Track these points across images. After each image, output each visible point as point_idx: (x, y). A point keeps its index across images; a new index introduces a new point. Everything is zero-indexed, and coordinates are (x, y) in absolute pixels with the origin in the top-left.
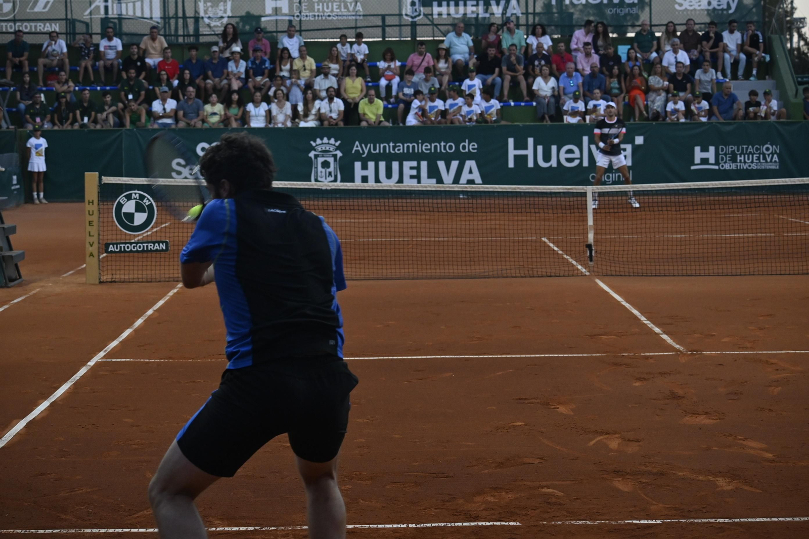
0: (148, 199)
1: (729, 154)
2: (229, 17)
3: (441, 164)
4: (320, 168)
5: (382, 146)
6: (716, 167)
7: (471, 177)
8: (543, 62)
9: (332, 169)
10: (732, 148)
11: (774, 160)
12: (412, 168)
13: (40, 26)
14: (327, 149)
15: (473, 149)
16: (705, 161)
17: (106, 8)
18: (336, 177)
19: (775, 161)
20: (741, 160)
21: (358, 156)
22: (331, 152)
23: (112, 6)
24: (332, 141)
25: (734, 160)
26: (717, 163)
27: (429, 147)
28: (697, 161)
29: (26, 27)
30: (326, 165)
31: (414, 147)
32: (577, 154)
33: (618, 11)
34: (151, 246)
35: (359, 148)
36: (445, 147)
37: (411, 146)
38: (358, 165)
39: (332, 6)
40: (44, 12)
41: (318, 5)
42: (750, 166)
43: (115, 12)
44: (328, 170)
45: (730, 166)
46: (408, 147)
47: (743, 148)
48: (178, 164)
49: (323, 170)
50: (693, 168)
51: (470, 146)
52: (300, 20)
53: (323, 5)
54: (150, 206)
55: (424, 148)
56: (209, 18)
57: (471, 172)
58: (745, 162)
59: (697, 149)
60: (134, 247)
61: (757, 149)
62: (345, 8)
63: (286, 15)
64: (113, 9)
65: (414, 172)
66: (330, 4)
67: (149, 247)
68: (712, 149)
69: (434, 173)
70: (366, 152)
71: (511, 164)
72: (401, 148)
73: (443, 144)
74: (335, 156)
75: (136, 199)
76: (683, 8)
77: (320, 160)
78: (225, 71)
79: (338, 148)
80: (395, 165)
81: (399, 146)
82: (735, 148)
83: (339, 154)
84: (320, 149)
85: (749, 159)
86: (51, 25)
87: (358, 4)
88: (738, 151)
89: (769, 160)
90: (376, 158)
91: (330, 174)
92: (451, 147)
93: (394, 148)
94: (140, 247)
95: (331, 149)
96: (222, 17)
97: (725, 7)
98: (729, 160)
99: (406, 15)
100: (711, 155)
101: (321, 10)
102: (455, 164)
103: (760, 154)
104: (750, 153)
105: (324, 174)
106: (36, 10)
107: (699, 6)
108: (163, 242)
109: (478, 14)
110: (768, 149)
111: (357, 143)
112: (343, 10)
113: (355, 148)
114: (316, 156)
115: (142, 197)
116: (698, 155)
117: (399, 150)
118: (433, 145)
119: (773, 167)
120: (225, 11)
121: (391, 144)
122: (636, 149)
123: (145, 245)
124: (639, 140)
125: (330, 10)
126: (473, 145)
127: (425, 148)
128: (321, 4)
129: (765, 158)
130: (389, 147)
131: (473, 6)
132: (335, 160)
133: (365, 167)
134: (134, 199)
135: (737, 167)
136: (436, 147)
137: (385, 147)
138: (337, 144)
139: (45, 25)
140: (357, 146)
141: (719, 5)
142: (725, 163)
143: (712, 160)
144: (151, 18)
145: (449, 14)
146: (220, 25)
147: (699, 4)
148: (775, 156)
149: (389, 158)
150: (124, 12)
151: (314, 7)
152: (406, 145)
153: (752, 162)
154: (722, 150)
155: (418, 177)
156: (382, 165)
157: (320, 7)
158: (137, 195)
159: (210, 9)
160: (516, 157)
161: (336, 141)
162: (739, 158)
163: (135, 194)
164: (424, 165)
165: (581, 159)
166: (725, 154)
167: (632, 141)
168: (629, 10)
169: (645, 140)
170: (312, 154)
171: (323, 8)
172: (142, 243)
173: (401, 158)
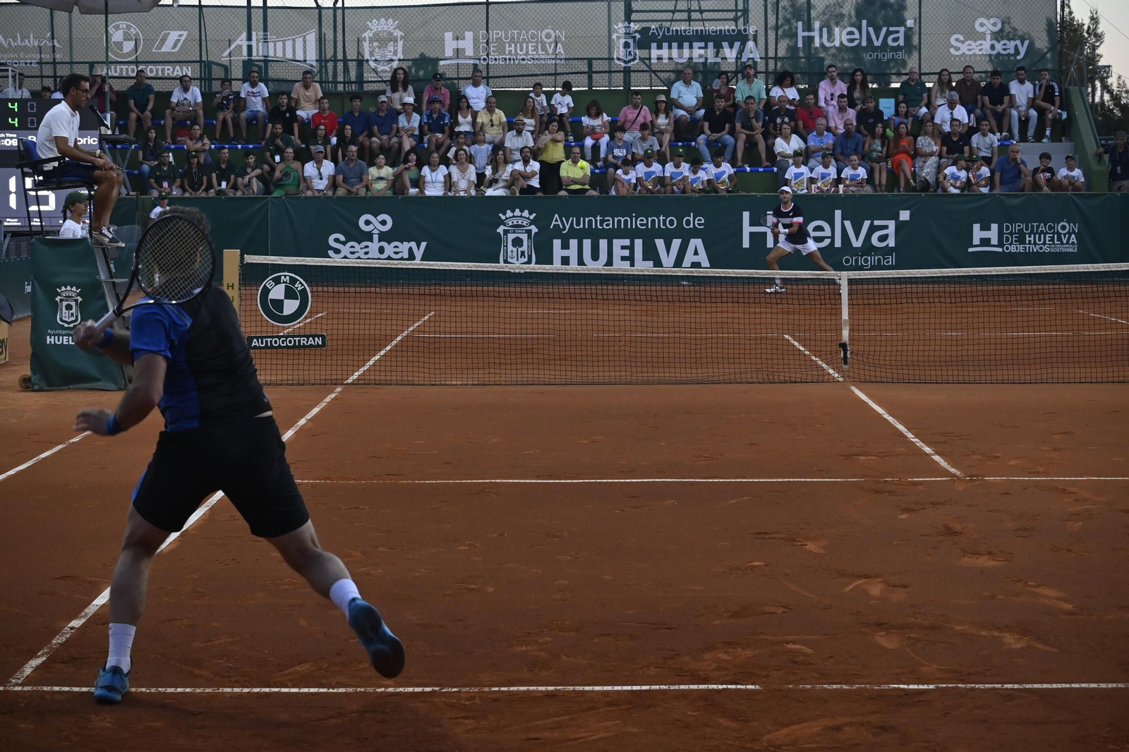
0: (301, 283)
1: (1015, 233)
2: (399, 60)
3: (660, 243)
4: (510, 247)
5: (587, 219)
6: (1000, 250)
7: (696, 259)
8: (786, 119)
9: (525, 248)
10: (1019, 226)
11: (1071, 241)
12: (623, 248)
13: (168, 69)
14: (520, 223)
15: (698, 224)
16: (985, 242)
17: (250, 48)
18: (530, 257)
19: (1073, 243)
20: (1030, 241)
21: (557, 232)
22: (525, 226)
23: (257, 44)
24: (526, 213)
25: (1021, 240)
26: (1000, 244)
27: (645, 222)
28: (976, 241)
29: (151, 71)
30: (518, 242)
31: (626, 221)
32: (828, 232)
33: (880, 56)
34: (303, 341)
35: (559, 223)
36: (664, 221)
37: (623, 220)
38: (557, 243)
39: (527, 48)
40: (173, 53)
41: (510, 46)
42: (1041, 248)
43: (261, 54)
44: (520, 249)
45: (1017, 248)
46: (619, 221)
47: (1032, 226)
48: (337, 240)
49: (515, 249)
50: (970, 250)
51: (695, 221)
52: (488, 64)
53: (516, 45)
54: (304, 292)
55: (638, 222)
56: (376, 60)
57: (696, 253)
58: (1035, 244)
59: (976, 227)
60: (283, 342)
61: (1050, 228)
62: (543, 50)
63: (470, 58)
64: (257, 50)
65: (626, 253)
66: (524, 45)
67: (302, 342)
68: (994, 227)
69: (651, 254)
70: (567, 227)
71: (746, 244)
72: (610, 223)
73: (661, 218)
74: (529, 232)
75: (286, 282)
76: (960, 53)
77: (511, 237)
78: (394, 126)
79: (532, 222)
80: (603, 244)
81: (609, 220)
82: (1023, 226)
83: (534, 229)
84: (510, 224)
85: (1040, 240)
86: (182, 69)
87: (559, 45)
88: (1027, 229)
89: (1065, 241)
90: (580, 235)
91: (523, 253)
92: (671, 223)
93: (602, 222)
94: (290, 342)
95: (525, 224)
96: (392, 60)
97: (1012, 52)
98: (1016, 241)
99: (618, 59)
100: (993, 234)
101: (513, 52)
102: (676, 243)
103: (1054, 233)
104: (1042, 231)
105: (515, 254)
106: (163, 50)
107: (980, 50)
108: (318, 336)
109: (706, 59)
110: (1063, 228)
111: (556, 215)
112: (540, 52)
113: (554, 223)
114: (506, 232)
115: (293, 281)
116: (978, 233)
117: (608, 225)
118: (650, 219)
119: (1071, 250)
120: (395, 53)
121: (598, 218)
122: (900, 226)
123: (297, 339)
124: (905, 215)
125: (524, 52)
126: (700, 220)
127: (640, 222)
128: (513, 45)
129: (1060, 239)
130: (596, 221)
131: (700, 48)
132: (529, 237)
133: (565, 246)
134: (284, 282)
135: (1025, 250)
136: (653, 221)
137: (590, 221)
138: (532, 217)
139: (174, 69)
140: (556, 221)
141: (1005, 50)
142: (1010, 244)
143: (994, 241)
144: (305, 61)
145: (670, 59)
146: (389, 70)
147: (980, 47)
148: (1073, 236)
149: (595, 235)
150: (271, 53)
151: (505, 48)
152: (616, 219)
153: (1044, 243)
154: (1007, 228)
155: (631, 259)
156: (587, 243)
157: (513, 48)
158: (288, 278)
159: (377, 50)
160: (751, 234)
161: (530, 213)
162: (1028, 239)
163: (285, 276)
164: (639, 243)
165: (833, 237)
166: (1011, 234)
167: (895, 217)
168: (893, 55)
169: (911, 216)
170: (501, 230)
171: (516, 50)
172: (293, 337)
173: (611, 235)
